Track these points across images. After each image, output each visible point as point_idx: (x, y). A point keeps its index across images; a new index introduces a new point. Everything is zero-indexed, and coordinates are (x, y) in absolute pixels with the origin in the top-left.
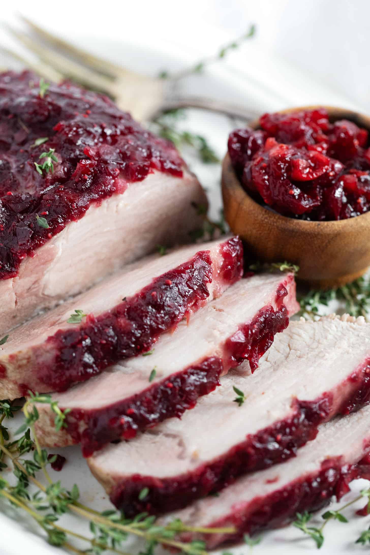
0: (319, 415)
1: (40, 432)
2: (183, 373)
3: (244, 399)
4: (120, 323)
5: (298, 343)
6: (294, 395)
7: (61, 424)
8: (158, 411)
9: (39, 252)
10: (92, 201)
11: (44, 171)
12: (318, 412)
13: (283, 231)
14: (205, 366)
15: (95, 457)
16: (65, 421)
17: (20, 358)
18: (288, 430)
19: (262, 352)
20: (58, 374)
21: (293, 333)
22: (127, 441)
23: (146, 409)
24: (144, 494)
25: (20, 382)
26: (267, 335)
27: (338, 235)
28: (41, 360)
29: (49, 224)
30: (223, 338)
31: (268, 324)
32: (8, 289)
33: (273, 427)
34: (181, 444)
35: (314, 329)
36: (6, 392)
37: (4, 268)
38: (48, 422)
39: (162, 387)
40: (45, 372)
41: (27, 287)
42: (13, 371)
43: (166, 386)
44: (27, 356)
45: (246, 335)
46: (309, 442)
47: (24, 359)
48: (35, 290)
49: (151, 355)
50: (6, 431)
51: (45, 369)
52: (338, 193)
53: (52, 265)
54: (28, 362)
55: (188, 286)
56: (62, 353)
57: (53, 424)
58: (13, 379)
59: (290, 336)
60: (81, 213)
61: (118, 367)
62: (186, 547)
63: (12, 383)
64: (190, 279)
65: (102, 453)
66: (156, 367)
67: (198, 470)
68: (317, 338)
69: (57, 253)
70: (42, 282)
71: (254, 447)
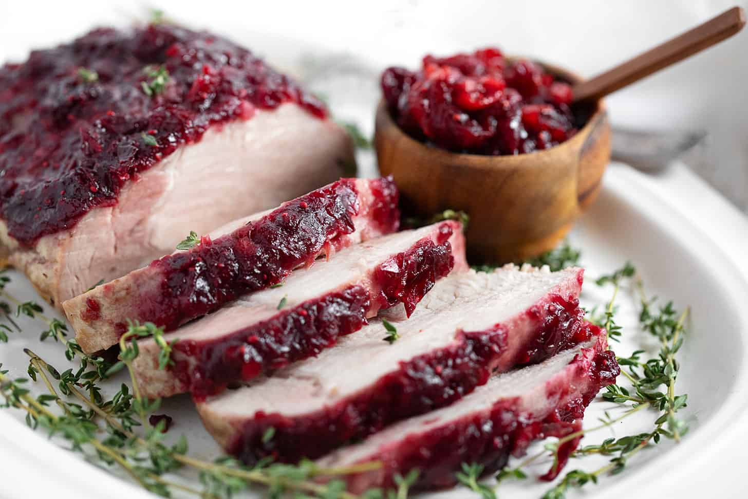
0: (491, 349)
1: (140, 381)
2: (320, 300)
3: (396, 336)
4: (243, 245)
5: (466, 291)
6: (460, 327)
7: (166, 360)
8: (289, 343)
9: (144, 177)
10: (212, 122)
11: (153, 90)
12: (490, 344)
13: (448, 167)
14: (348, 294)
15: (208, 403)
16: (172, 356)
17: (117, 289)
18: (450, 362)
19: (421, 295)
20: (164, 307)
21: (460, 283)
22: (249, 386)
23: (273, 339)
24: (269, 434)
25: (117, 321)
26: (426, 272)
27: (514, 172)
28: (143, 290)
29: (158, 142)
30: (372, 267)
31: (428, 257)
32: (105, 224)
33: (432, 355)
34: (316, 384)
35: (487, 280)
36: (99, 339)
37: (100, 192)
38: (151, 364)
39: (294, 315)
40: (149, 305)
41: (130, 227)
42: (108, 308)
43: (299, 314)
44: (126, 286)
45: (400, 266)
46: (477, 388)
47: (123, 289)
48: (139, 235)
49: (281, 288)
50: (99, 394)
51: (148, 301)
52: (514, 124)
53: (160, 202)
54: (127, 294)
55: (329, 213)
56: (169, 279)
57: (157, 364)
58: (109, 317)
59: (455, 286)
60: (197, 136)
61: (239, 302)
62: (321, 489)
63: (107, 324)
64: (331, 205)
65: (218, 399)
66: (287, 295)
67: (338, 405)
68: (490, 286)
69: (166, 184)
70: (149, 226)
71: (407, 375)
